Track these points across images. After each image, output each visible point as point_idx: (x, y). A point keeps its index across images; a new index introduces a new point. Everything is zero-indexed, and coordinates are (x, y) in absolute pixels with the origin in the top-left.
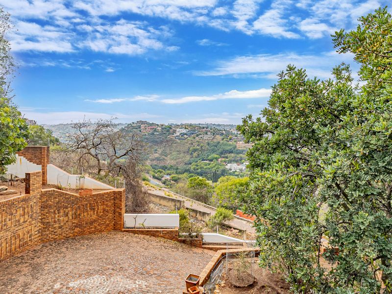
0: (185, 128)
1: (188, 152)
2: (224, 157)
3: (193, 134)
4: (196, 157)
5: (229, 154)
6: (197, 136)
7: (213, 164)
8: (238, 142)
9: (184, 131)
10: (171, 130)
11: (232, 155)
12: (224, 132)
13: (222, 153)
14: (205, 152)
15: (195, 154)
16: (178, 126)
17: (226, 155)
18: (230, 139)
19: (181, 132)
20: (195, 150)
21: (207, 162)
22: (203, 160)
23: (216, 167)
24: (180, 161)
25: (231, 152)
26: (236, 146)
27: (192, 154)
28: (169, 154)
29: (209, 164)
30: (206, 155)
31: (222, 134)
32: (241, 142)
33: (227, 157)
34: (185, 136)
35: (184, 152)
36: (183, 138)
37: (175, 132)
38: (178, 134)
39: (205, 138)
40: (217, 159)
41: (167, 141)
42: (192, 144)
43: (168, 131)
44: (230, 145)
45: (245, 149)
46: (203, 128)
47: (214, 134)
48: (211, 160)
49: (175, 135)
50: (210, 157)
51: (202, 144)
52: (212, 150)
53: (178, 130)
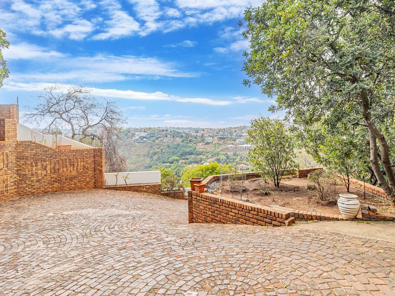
0: (145, 132)
1: (148, 155)
2: (184, 159)
3: (152, 137)
4: (156, 160)
5: (189, 155)
6: (157, 139)
7: (173, 166)
8: (198, 144)
9: (143, 134)
10: (130, 134)
11: (193, 156)
12: (184, 134)
13: (182, 155)
14: (166, 154)
15: (155, 157)
16: (137, 129)
17: (186, 157)
18: (190, 141)
19: (140, 136)
20: (155, 153)
21: (168, 164)
22: (164, 163)
23: (177, 168)
24: (140, 165)
25: (192, 154)
26: (196, 148)
27: (152, 157)
28: (128, 159)
29: (170, 167)
30: (167, 157)
31: (182, 137)
32: (200, 144)
33: (187, 159)
34: (145, 139)
35: (144, 156)
36: (142, 141)
37: (133, 135)
38: (137, 137)
39: (165, 141)
40: (177, 161)
41: (126, 145)
42: (152, 147)
43: (126, 134)
44: (190, 147)
45: (205, 150)
46: (163, 131)
47: (174, 137)
48: (172, 163)
49: (134, 138)
50: (170, 160)
51: (162, 147)
52: (172, 152)
53: (137, 133)
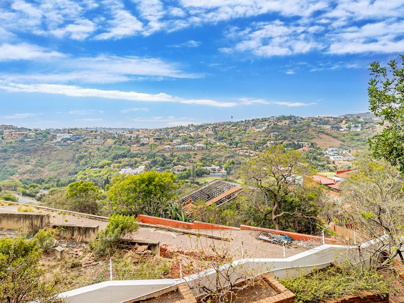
0: (69, 133)
1: (72, 160)
2: (116, 163)
3: (78, 138)
4: (83, 165)
5: (123, 158)
6: (84, 141)
7: (104, 171)
8: (132, 146)
9: (67, 136)
10: (49, 136)
11: (126, 159)
12: (116, 136)
13: (114, 158)
14: (95, 158)
15: (82, 162)
16: (59, 130)
17: (119, 160)
18: (124, 142)
19: (62, 138)
20: (81, 158)
21: (98, 169)
22: (92, 167)
23: (108, 173)
24: (63, 172)
25: (125, 156)
26: (130, 150)
27: (77, 162)
28: (47, 165)
29: (100, 172)
30: (96, 161)
31: (114, 138)
32: (135, 146)
33: (120, 162)
34: (69, 142)
35: (68, 161)
36: (65, 144)
37: (54, 137)
38: (59, 140)
39: (94, 143)
40: (109, 165)
41: (44, 149)
42: (78, 150)
43: (45, 136)
44: (123, 149)
45: (140, 152)
46: (92, 132)
47: (104, 138)
48: (102, 167)
49: (55, 141)
50: (100, 164)
51: (90, 150)
52: (103, 156)
53: (58, 135)
